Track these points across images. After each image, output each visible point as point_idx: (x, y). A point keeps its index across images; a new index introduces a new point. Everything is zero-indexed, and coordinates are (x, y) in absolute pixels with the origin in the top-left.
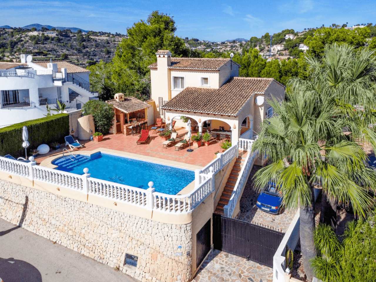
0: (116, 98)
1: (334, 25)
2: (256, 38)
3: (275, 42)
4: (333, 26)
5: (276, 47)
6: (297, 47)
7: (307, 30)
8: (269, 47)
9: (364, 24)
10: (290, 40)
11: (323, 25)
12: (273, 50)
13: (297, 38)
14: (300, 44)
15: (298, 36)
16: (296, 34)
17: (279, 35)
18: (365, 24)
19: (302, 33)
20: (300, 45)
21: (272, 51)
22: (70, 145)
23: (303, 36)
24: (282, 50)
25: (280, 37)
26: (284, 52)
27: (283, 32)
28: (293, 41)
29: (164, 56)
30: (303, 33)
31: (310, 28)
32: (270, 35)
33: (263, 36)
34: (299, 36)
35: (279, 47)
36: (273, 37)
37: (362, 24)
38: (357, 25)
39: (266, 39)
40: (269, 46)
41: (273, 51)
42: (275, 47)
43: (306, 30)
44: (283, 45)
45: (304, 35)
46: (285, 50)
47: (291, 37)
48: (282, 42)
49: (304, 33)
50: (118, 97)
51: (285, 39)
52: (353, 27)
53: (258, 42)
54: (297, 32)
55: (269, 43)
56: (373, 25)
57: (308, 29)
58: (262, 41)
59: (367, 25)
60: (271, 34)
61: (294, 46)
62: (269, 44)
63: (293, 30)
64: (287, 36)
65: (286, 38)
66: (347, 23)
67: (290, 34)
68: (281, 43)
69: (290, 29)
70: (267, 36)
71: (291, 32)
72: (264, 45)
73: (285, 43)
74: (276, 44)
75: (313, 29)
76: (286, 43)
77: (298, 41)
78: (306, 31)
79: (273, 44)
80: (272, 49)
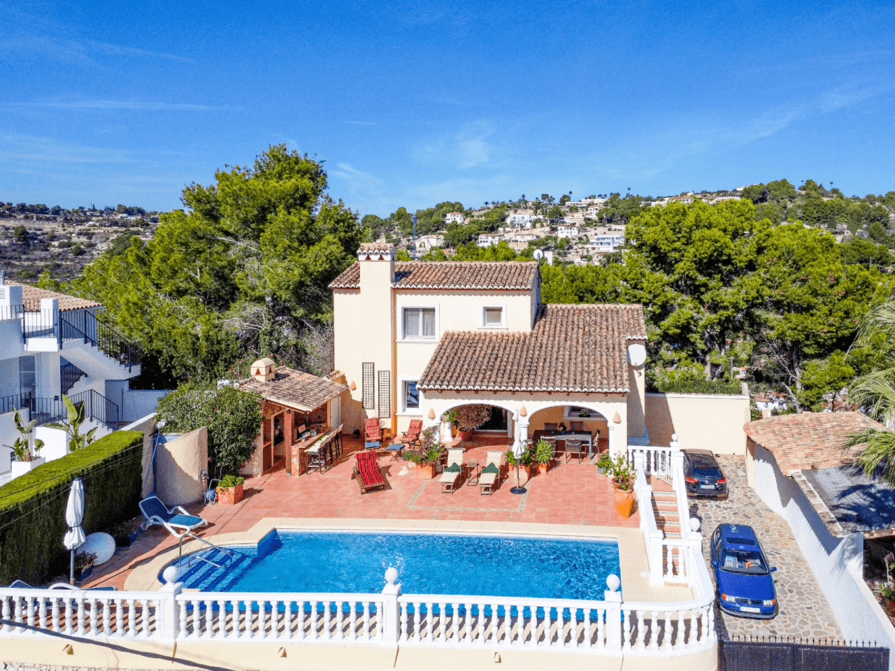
0: (258, 373)
1: (545, 196)
2: (376, 217)
3: (424, 229)
4: (544, 199)
5: (426, 241)
6: (473, 241)
7: (491, 206)
8: (409, 240)
9: (603, 194)
10: (455, 225)
11: (524, 196)
12: (421, 246)
13: (472, 222)
14: (478, 234)
15: (473, 216)
16: (468, 214)
17: (430, 213)
18: (605, 195)
19: (480, 210)
20: (480, 237)
21: (418, 249)
22: (168, 526)
23: (483, 218)
24: (441, 248)
25: (435, 218)
26: (446, 252)
27: (440, 207)
28: (464, 228)
29: (381, 258)
30: (482, 213)
31: (496, 201)
32: (408, 211)
33: (392, 215)
34: (475, 218)
35: (432, 241)
36: (418, 218)
37: (600, 196)
38: (590, 198)
39: (401, 220)
40: (411, 238)
41: (422, 249)
42: (423, 239)
43: (488, 206)
44: (442, 237)
45: (485, 215)
46: (448, 247)
47: (459, 219)
48: (438, 229)
49: (487, 211)
50: (263, 371)
51: (444, 222)
52: (583, 200)
53: (383, 228)
54: (471, 209)
55: (409, 230)
56: (621, 197)
57: (494, 203)
58: (391, 228)
59: (609, 196)
60: (411, 210)
61: (466, 239)
62: (410, 234)
63: (461, 205)
64: (449, 216)
65: (447, 222)
66: (571, 193)
67: (455, 213)
68: (436, 230)
69: (453, 202)
70: (401, 215)
71: (457, 208)
72: (397, 234)
73: (445, 232)
74: (426, 233)
75: (503, 203)
76: (449, 231)
77: (475, 227)
78: (489, 208)
79: (418, 234)
80: (417, 244)
